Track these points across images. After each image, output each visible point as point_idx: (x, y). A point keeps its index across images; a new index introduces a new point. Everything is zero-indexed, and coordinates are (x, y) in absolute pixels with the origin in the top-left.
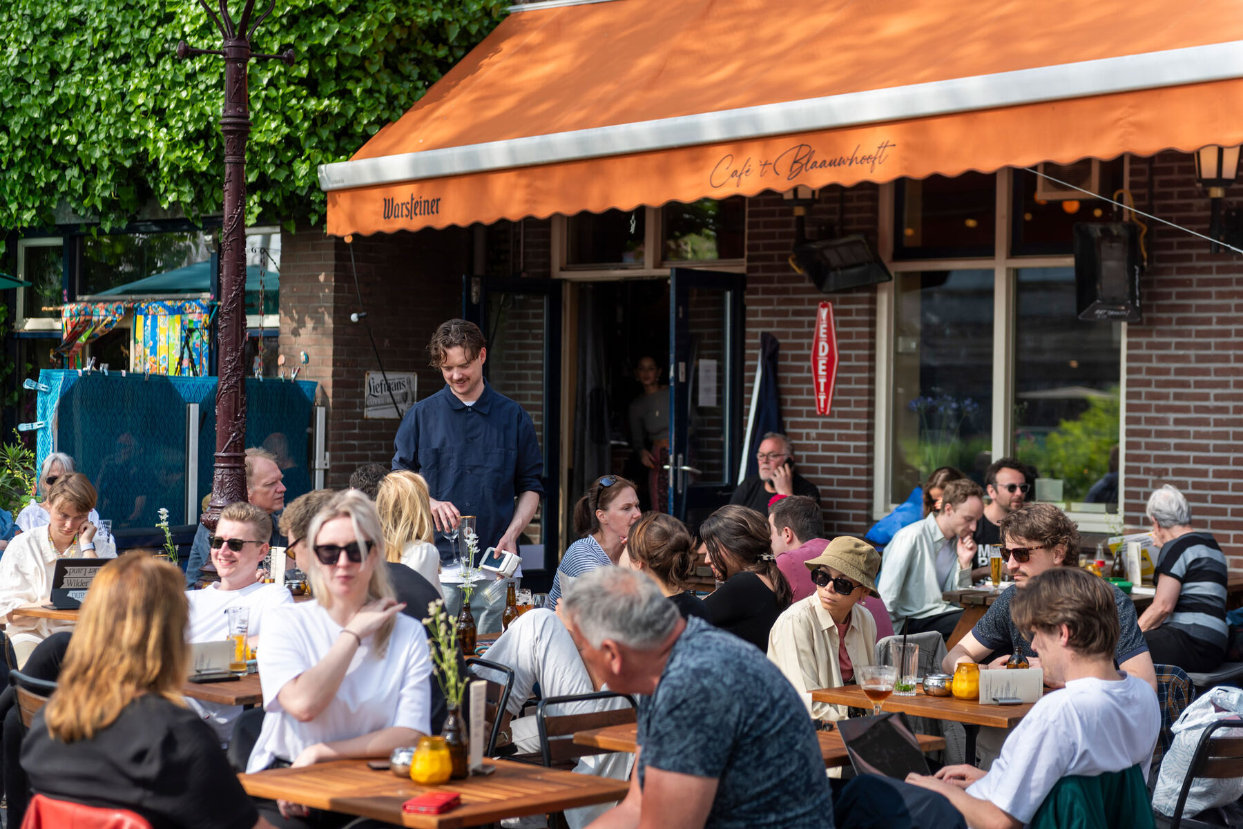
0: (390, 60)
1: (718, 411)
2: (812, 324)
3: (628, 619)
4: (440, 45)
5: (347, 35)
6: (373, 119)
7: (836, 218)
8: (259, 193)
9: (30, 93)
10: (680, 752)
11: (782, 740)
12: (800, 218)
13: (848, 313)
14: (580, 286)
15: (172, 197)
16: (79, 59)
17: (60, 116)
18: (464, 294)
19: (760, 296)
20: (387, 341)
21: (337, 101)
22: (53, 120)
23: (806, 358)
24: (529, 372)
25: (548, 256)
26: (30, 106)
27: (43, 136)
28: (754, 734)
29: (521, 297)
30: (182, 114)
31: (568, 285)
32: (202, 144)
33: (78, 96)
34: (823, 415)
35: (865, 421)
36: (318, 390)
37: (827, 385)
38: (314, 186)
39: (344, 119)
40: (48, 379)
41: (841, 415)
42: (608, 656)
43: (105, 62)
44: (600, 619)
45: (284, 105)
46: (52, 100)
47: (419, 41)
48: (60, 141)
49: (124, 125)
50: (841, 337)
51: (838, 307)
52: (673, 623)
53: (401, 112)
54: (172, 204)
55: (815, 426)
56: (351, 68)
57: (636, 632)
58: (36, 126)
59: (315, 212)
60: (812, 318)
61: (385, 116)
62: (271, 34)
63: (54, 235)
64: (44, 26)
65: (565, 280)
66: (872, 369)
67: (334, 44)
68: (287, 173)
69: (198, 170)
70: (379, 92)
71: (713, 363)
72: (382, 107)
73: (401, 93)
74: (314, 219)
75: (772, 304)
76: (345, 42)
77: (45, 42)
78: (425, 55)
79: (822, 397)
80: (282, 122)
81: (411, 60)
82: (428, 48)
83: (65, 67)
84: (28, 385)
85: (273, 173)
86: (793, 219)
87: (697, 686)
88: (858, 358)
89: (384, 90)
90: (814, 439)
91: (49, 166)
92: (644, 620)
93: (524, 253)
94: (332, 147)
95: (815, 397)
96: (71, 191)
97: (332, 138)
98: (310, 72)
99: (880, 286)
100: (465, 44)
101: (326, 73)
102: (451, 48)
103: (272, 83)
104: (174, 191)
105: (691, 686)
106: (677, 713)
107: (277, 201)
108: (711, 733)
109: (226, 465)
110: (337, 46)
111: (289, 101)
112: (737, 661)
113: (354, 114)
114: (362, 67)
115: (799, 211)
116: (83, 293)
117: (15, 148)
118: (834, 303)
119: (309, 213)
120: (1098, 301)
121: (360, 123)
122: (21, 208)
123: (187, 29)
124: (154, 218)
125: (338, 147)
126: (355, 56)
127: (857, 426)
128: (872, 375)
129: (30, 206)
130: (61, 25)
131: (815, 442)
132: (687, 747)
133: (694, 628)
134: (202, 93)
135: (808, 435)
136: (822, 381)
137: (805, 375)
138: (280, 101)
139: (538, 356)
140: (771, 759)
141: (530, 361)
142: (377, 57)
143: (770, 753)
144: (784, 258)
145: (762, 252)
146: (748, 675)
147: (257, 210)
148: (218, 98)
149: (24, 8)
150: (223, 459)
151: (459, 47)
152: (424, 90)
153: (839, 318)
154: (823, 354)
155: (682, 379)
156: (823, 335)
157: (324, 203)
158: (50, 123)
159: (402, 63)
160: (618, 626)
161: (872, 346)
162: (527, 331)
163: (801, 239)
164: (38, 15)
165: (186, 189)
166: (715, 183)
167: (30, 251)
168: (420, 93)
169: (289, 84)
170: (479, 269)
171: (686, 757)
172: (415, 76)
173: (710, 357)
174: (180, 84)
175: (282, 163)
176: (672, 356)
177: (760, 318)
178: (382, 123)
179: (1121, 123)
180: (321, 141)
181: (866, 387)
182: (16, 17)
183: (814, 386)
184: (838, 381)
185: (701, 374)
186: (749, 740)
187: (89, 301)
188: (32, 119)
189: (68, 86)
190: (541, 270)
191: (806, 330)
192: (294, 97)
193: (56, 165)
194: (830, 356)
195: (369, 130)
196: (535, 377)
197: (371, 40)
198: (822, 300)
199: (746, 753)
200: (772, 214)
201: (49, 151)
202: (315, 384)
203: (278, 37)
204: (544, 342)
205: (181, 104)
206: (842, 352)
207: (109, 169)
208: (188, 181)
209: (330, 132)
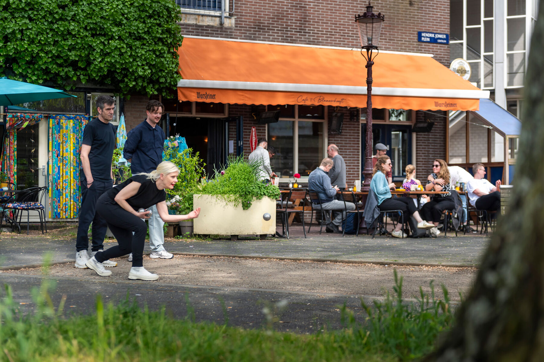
13: (260, 130)
23: (249, 141)
60: (250, 131)
118: (256, 127)
137: (248, 145)
153: (257, 131)
154: (254, 140)
156: (253, 135)
166: (299, 101)
183: (251, 148)
191: (248, 133)
198: (253, 126)
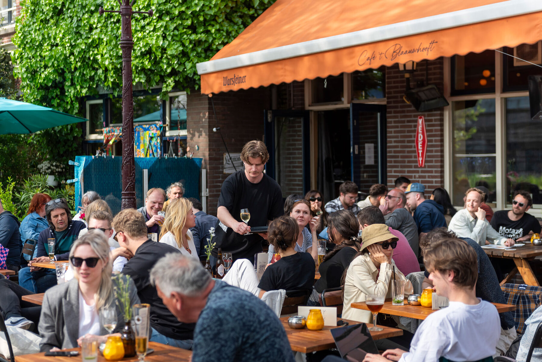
0: (229, 16)
1: (375, 166)
2: (416, 126)
3: (183, 279)
4: (251, 9)
5: (207, 6)
6: (220, 42)
7: (424, 78)
8: (173, 77)
9: (81, 38)
10: (207, 353)
11: (268, 343)
12: (408, 79)
13: (431, 121)
14: (318, 113)
15: (137, 80)
16: (100, 22)
17: (94, 47)
18: (264, 118)
19: (393, 115)
20: (233, 140)
21: (204, 35)
22: (91, 49)
23: (413, 141)
24: (297, 151)
25: (303, 100)
26: (81, 44)
27: (87, 56)
28: (250, 341)
29: (292, 119)
30: (139, 43)
31: (313, 113)
32: (148, 56)
33: (99, 39)
34: (421, 167)
35: (439, 169)
36: (203, 162)
37: (423, 153)
38: (195, 73)
39: (208, 43)
40: (79, 161)
41: (429, 167)
42: (174, 300)
43: (111, 23)
44: (168, 281)
45: (181, 38)
46: (90, 41)
47: (241, 8)
48: (94, 58)
49: (116, 49)
50: (428, 131)
51: (426, 118)
52: (207, 283)
53: (233, 39)
54: (137, 83)
55: (418, 172)
56: (210, 20)
57: (187, 286)
58: (85, 52)
59: (197, 84)
60: (415, 124)
61: (226, 41)
62: (175, 7)
63: (99, 98)
64: (87, 9)
65: (311, 111)
66: (442, 146)
67: (202, 10)
68: (184, 67)
69: (146, 68)
70: (223, 30)
71: (372, 145)
72: (224, 37)
73: (233, 30)
74: (197, 87)
75: (398, 118)
76: (206, 9)
77: (86, 16)
78: (244, 14)
79: (421, 159)
80: (181, 45)
81: (238, 16)
82: (245, 11)
83: (94, 26)
84: (70, 163)
85: (178, 68)
86: (405, 79)
87: (216, 318)
88: (436, 141)
89: (225, 29)
90: (417, 178)
91: (91, 69)
92: (191, 279)
93: (294, 99)
94: (203, 55)
95: (417, 159)
96: (100, 79)
97: (203, 51)
98: (192, 23)
99: (445, 108)
100: (263, 8)
101: (199, 22)
102: (256, 10)
103: (176, 28)
104: (138, 77)
105: (212, 318)
106: (204, 332)
107: (181, 80)
108: (223, 342)
109: (127, 197)
110: (203, 11)
111: (183, 36)
112: (240, 302)
113: (212, 41)
114: (214, 20)
115: (407, 75)
116: (111, 123)
117: (77, 62)
118: (425, 116)
119: (195, 84)
120: (541, 111)
121: (215, 44)
122: (82, 87)
123: (141, 7)
124: (137, 90)
125: (206, 55)
126: (211, 15)
127: (436, 172)
128: (442, 148)
129: (85, 86)
130: (93, 8)
131: (418, 179)
132: (210, 350)
133: (218, 286)
134: (148, 34)
135: (415, 176)
136: (420, 152)
137: (413, 149)
138: (179, 36)
139: (300, 144)
140: (262, 354)
141: (297, 147)
142: (221, 16)
143: (261, 351)
144: (402, 97)
145: (393, 95)
146: (246, 309)
147: (173, 84)
148: (154, 36)
149: (79, 2)
150: (125, 195)
151: (260, 9)
152: (243, 29)
153: (427, 123)
154: (420, 139)
155: (356, 152)
156: (420, 131)
157: (200, 80)
158: (90, 51)
159: (234, 18)
160: (178, 284)
161: (442, 135)
162: (295, 133)
163: (408, 88)
164: (84, 4)
165: (142, 76)
166: (361, 63)
167: (92, 106)
168: (242, 30)
169: (183, 28)
170: (274, 107)
171: (210, 356)
172: (240, 23)
173: (371, 142)
174: (138, 31)
175: (181, 63)
176: (352, 143)
177: (393, 124)
178: (224, 44)
179: (539, 26)
180: (197, 53)
181: (439, 154)
182: (76, 6)
183: (417, 154)
184: (427, 151)
185: (366, 150)
186: (248, 345)
187: (113, 127)
188: (82, 49)
189: (95, 34)
190: (300, 106)
191: (413, 129)
192: (186, 34)
193: (94, 69)
194: (424, 141)
195: (219, 47)
196: (299, 154)
197: (218, 8)
198: (419, 115)
199: (247, 353)
200: (397, 77)
201: (90, 63)
202: (201, 159)
203: (178, 8)
204: (302, 138)
205: (139, 39)
206: (429, 138)
207: (112, 69)
208: (143, 73)
209: (202, 49)
